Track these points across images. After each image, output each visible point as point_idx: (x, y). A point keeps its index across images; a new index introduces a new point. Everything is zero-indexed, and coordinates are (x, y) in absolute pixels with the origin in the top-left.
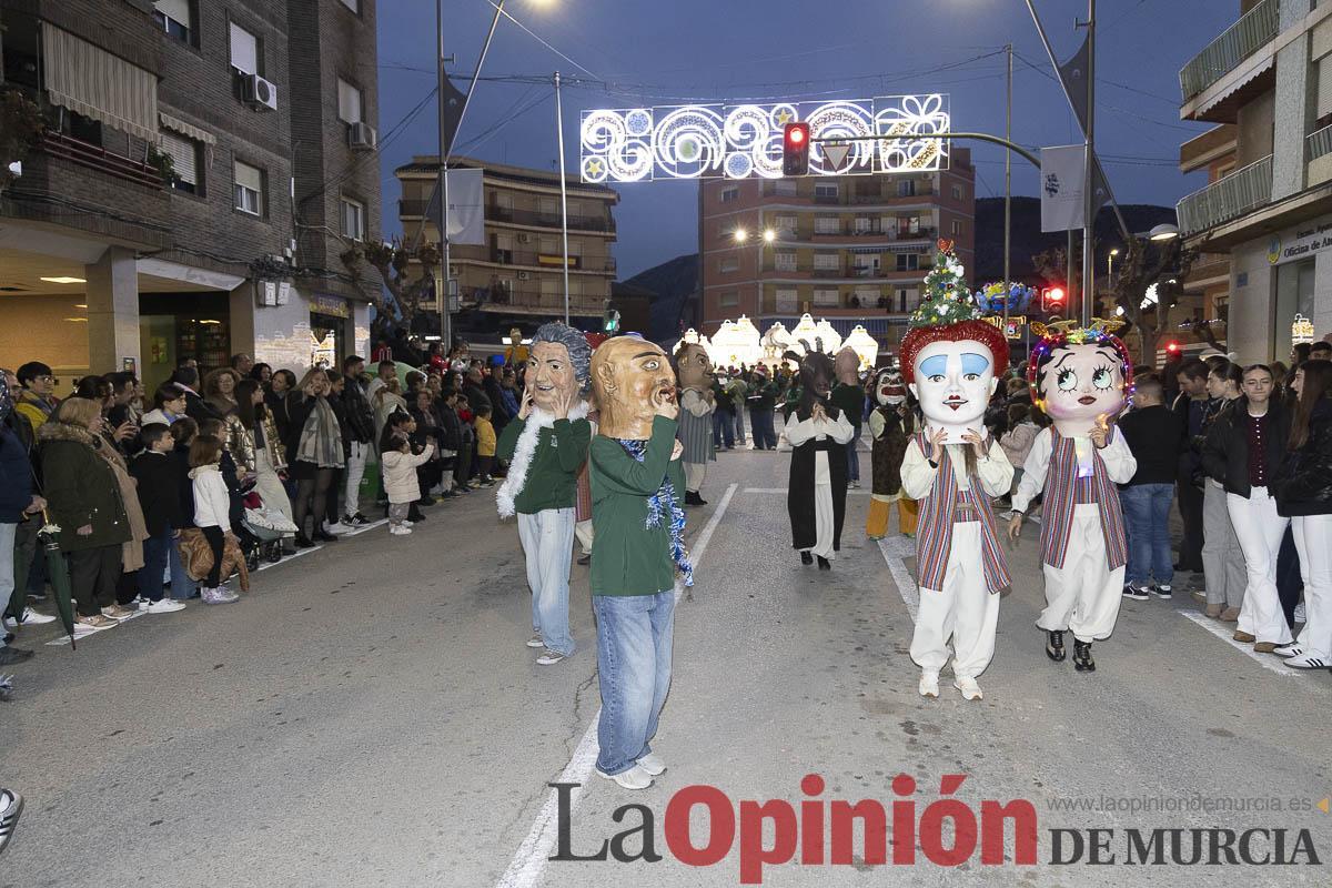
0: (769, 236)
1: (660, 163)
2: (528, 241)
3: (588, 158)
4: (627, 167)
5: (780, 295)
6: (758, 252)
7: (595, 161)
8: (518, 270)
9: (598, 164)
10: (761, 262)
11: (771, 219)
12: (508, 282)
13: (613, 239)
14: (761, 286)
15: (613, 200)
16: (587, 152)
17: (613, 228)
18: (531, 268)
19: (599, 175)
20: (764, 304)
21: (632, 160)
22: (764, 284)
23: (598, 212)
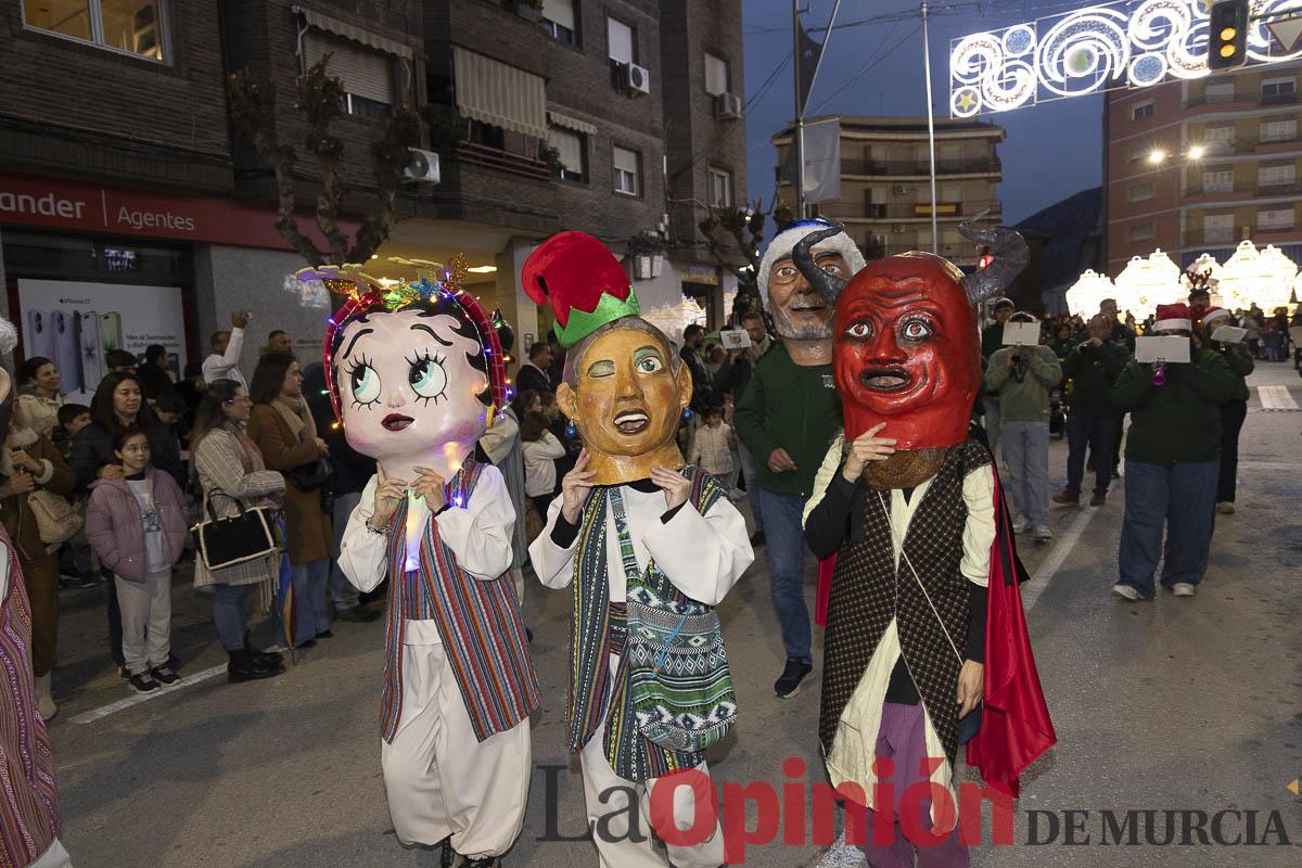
0: (1196, 153)
1: (1045, 83)
2: (904, 192)
3: (959, 91)
4: (1004, 94)
5: (1210, 222)
6: (1179, 174)
7: (966, 93)
8: (893, 224)
9: (970, 96)
10: (1184, 186)
11: (1197, 135)
12: (882, 237)
13: (999, 179)
14: (1183, 214)
15: (999, 137)
16: (958, 84)
17: (997, 166)
18: (907, 220)
19: (971, 107)
20: (1188, 234)
21: (1010, 85)
22: (1188, 211)
23: (980, 151)
